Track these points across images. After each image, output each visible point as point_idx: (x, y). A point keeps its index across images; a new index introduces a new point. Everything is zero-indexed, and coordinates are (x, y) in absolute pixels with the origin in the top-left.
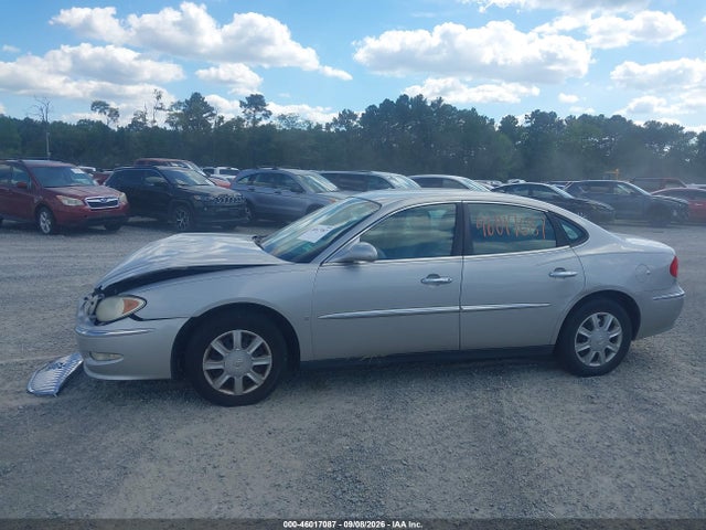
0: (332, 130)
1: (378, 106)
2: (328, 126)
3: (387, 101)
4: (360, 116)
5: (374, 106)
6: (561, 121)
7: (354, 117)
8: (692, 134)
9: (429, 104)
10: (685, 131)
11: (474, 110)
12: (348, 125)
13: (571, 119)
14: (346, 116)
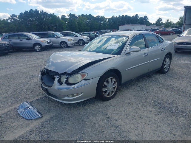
0: (9, 21)
1: (23, 13)
2: (7, 20)
3: (26, 11)
4: (18, 16)
5: (22, 13)
6: (77, 16)
7: (16, 16)
8: (107, 19)
9: (40, 12)
10: (105, 18)
11: (53, 14)
12: (14, 19)
13: (79, 16)
14: (13, 16)
